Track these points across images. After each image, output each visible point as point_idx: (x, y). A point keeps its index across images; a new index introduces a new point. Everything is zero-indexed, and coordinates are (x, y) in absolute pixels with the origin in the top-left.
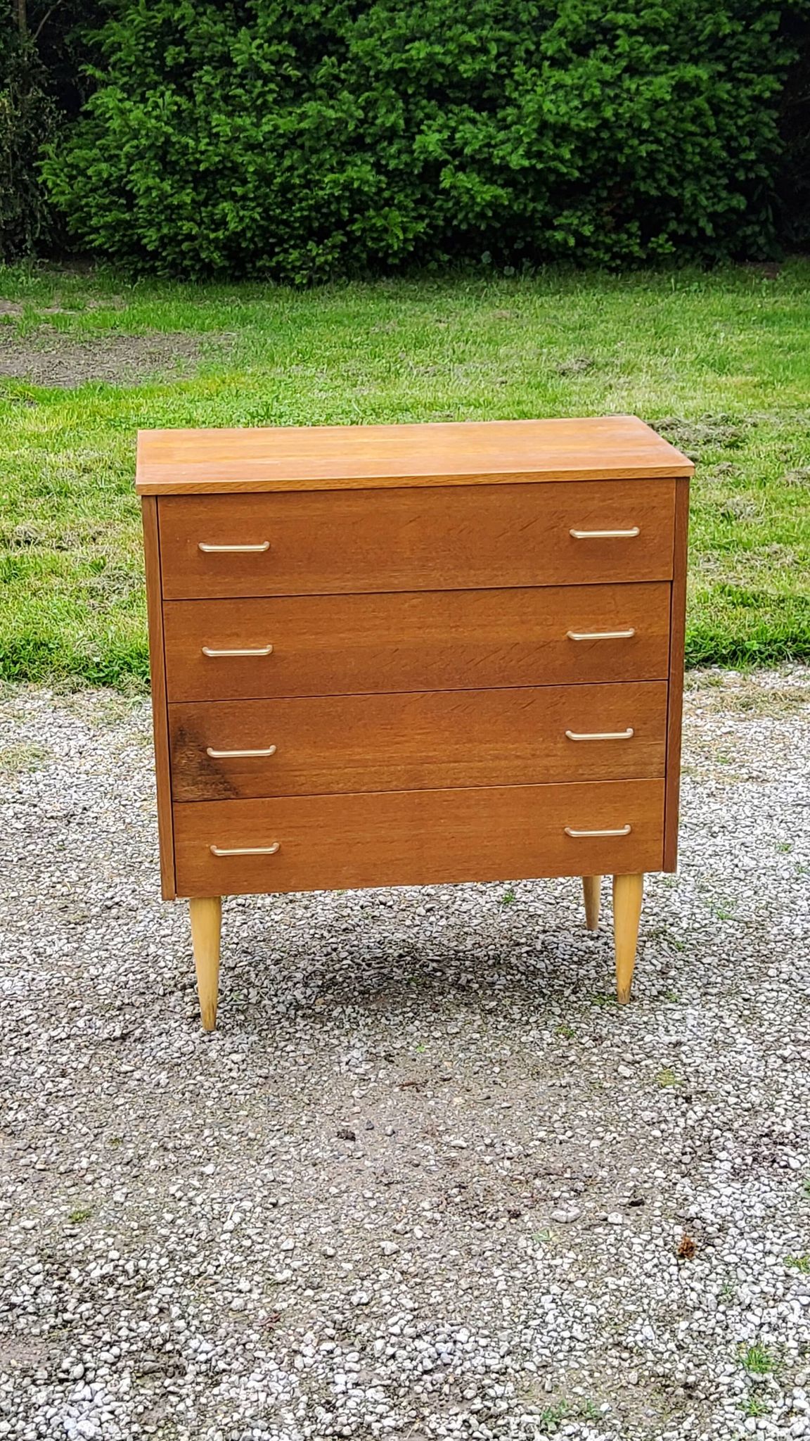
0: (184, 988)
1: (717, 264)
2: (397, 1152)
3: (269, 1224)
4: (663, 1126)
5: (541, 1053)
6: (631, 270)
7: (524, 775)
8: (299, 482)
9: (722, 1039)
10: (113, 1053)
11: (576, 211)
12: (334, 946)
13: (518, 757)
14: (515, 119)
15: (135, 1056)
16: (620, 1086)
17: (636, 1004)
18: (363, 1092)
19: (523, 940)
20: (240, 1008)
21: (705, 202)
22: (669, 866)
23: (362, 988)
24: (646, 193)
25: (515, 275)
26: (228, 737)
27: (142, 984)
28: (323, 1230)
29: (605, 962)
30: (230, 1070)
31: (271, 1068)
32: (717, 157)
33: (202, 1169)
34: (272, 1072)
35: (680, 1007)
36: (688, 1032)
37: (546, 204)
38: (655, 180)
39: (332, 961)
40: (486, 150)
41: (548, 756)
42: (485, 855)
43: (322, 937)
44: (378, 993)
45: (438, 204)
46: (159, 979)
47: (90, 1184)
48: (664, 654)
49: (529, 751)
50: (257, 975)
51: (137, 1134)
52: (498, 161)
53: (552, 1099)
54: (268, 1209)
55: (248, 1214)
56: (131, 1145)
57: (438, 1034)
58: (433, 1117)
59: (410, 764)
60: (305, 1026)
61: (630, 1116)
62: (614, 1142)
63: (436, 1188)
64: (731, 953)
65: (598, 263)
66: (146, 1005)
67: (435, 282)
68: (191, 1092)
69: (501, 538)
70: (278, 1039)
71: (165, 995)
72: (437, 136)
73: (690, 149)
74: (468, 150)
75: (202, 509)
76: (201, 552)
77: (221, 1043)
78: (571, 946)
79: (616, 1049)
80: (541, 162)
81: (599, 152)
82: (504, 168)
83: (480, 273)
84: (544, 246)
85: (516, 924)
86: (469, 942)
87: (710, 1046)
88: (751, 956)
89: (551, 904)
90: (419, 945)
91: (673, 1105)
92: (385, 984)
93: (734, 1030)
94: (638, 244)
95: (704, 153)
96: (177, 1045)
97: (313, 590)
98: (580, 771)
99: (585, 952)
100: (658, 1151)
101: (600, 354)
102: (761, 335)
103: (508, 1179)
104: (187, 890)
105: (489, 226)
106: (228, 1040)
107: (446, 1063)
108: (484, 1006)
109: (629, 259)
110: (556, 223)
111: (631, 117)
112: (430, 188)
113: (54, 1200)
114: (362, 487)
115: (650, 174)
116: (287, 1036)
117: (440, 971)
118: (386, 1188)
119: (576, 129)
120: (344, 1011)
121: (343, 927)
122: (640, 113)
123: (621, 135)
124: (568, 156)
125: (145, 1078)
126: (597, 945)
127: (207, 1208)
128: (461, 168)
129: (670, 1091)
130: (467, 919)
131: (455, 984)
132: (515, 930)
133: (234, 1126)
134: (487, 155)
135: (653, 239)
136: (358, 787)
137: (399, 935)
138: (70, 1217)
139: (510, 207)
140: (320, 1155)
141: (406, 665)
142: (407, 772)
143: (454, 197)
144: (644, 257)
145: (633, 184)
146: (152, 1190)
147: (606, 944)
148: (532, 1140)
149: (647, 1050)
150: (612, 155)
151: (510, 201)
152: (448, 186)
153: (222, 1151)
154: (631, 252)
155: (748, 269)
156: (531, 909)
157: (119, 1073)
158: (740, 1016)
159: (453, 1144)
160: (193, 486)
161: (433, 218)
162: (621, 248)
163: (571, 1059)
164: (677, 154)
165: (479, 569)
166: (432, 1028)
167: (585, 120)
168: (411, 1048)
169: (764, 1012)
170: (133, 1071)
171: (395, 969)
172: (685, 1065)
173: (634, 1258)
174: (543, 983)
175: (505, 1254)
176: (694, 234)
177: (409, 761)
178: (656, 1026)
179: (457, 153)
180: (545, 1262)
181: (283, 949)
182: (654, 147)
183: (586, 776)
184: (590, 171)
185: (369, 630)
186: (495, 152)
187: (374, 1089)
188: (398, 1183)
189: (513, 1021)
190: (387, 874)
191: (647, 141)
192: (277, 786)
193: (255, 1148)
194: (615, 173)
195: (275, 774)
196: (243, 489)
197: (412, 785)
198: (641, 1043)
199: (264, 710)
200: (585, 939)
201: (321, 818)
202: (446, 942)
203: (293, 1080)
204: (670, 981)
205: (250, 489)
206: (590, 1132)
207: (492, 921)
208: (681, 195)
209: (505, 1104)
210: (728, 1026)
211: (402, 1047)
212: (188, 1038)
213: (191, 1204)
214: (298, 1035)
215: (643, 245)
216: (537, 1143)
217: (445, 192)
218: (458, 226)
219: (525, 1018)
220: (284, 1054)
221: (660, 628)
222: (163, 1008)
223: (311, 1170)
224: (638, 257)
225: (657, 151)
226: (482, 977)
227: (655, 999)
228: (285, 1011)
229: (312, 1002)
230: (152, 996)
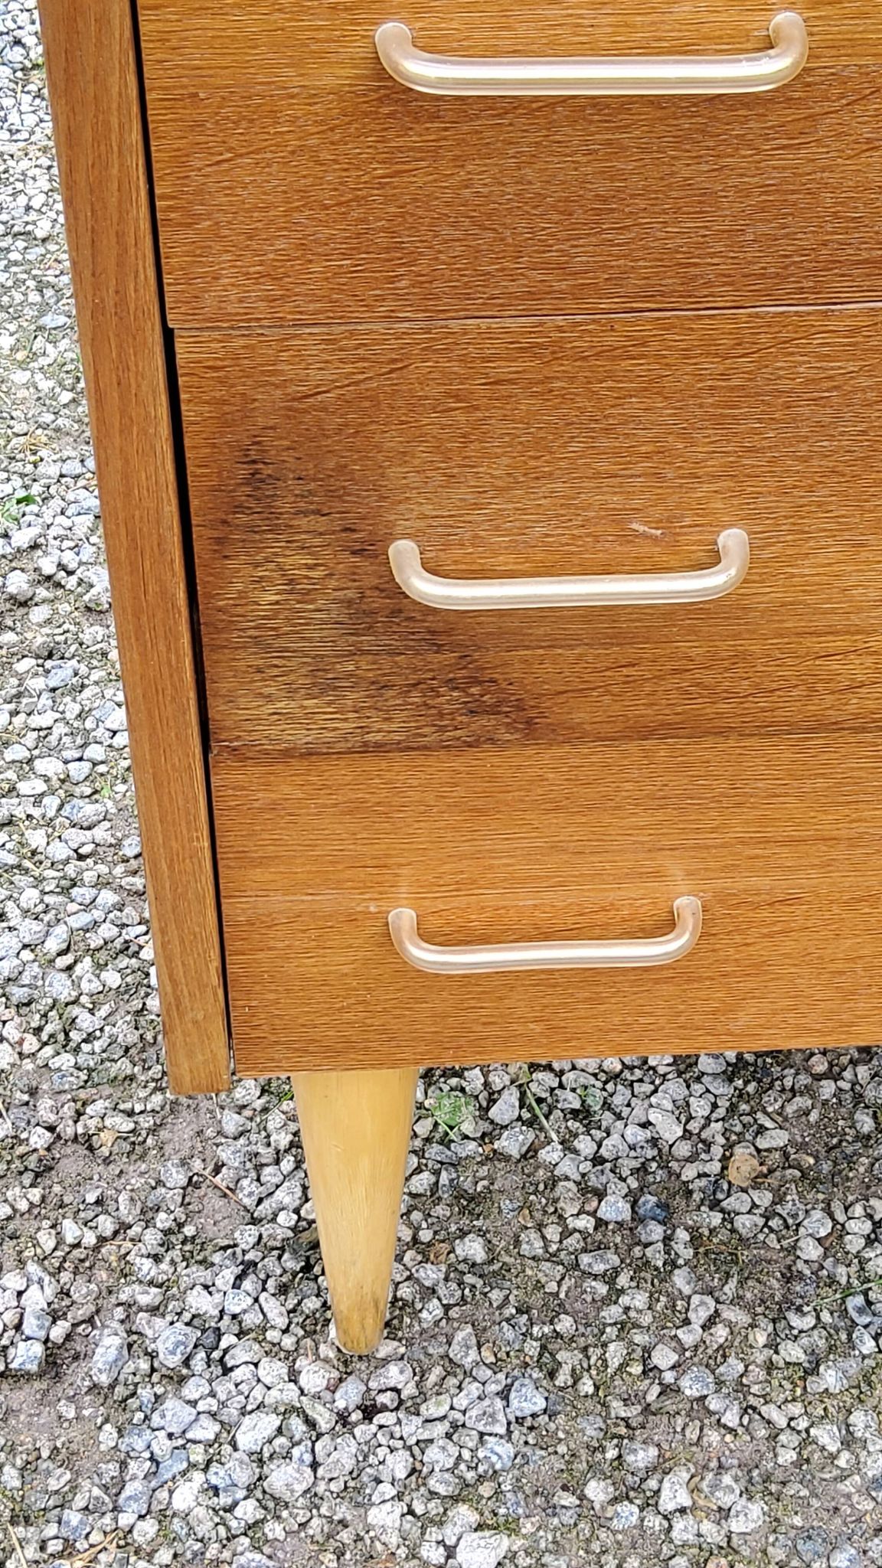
77: (412, 1428)
104: (275, 1052)
120: (840, 1232)
199: (711, 365)
212: (291, 1393)
214: (690, 1387)
228: (626, 1215)
229: (715, 1167)
230: (157, 1099)
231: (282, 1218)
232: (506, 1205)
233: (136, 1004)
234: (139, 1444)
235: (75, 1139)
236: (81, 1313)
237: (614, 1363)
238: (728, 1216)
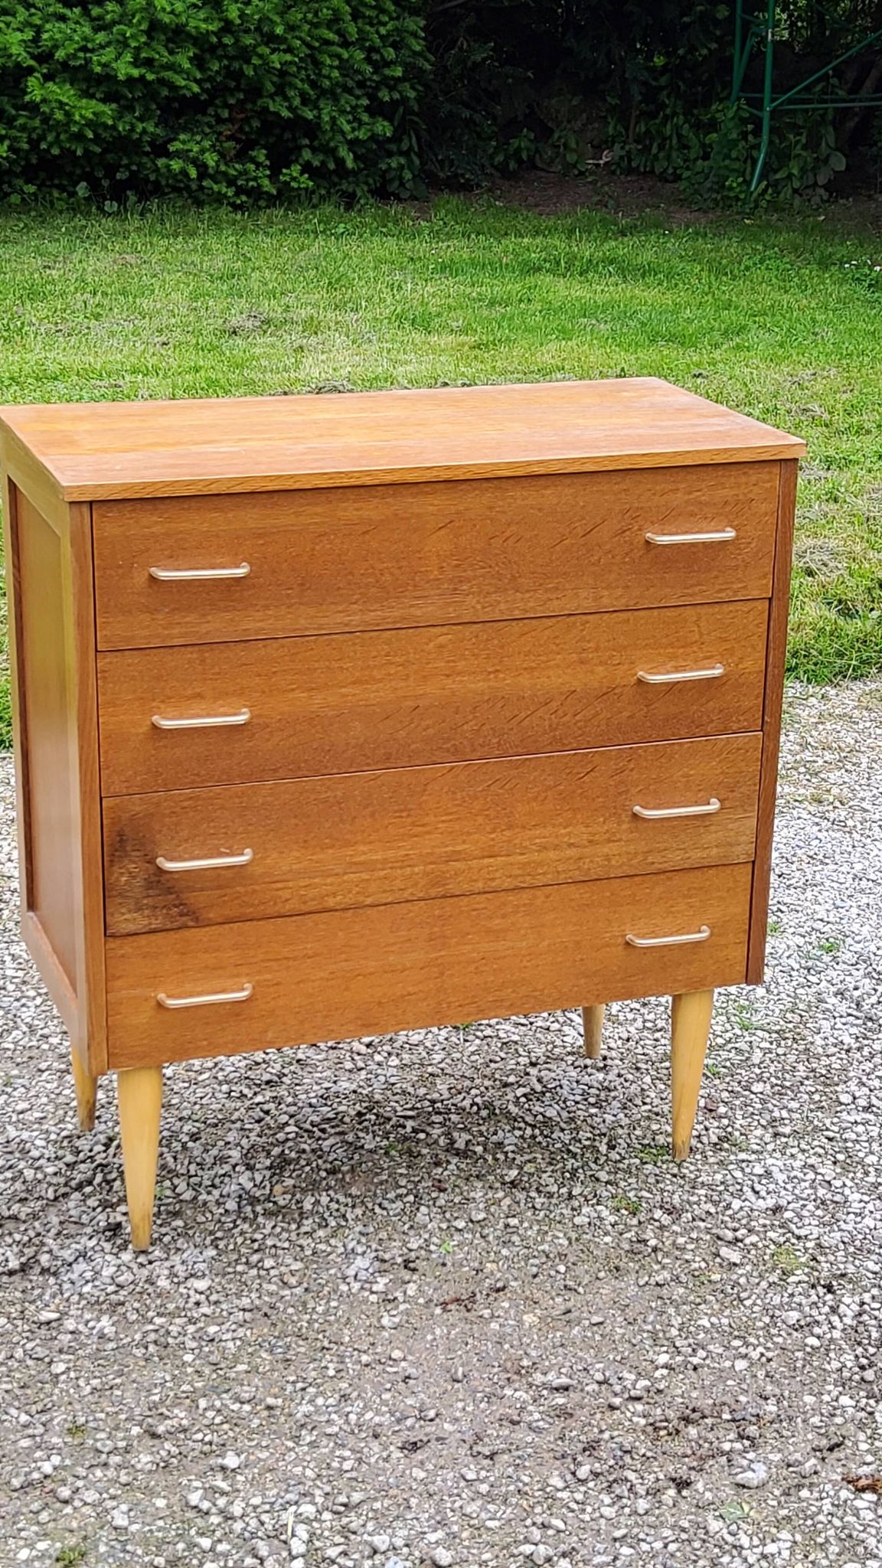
0: (79, 1187)
1: (358, 202)
2: (483, 1405)
3: (353, 1537)
4: (817, 1330)
5: (608, 1239)
6: (260, 208)
7: (579, 868)
8: (292, 477)
9: (829, 1196)
10: (18, 1294)
11: (193, 134)
12: (266, 1107)
13: (571, 845)
14: (116, 17)
15: (54, 1296)
16: (734, 1277)
17: (698, 1157)
18: (397, 1320)
19: (512, 1079)
20: (171, 1208)
21: (347, 128)
22: (753, 974)
23: (329, 1166)
24: (277, 114)
25: (119, 212)
26: (186, 841)
27: (18, 1185)
28: (432, 1537)
29: (630, 1101)
30: (198, 1304)
31: (254, 1295)
32: (358, 72)
33: (220, 1461)
34: (257, 1302)
35: (754, 1157)
36: (783, 1192)
37: (156, 126)
38: (286, 98)
39: (270, 1128)
40: (81, 54)
41: (609, 841)
42: (523, 979)
43: (243, 1096)
44: (353, 1170)
45: (21, 121)
46: (40, 1176)
47: (66, 1502)
48: (757, 697)
49: (585, 837)
50: (175, 1158)
51: (103, 1416)
52: (98, 69)
53: (653, 1305)
54: (338, 1513)
55: (315, 1524)
56: (102, 1435)
57: (461, 1224)
58: (506, 1346)
59: (431, 863)
60: (274, 1227)
61: (767, 1320)
62: (764, 1359)
63: (558, 1455)
64: (780, 1074)
65: (219, 199)
66: (35, 1217)
67: (19, 219)
68: (155, 1342)
69: (558, 548)
70: (243, 1250)
71: (56, 1199)
72: (19, 36)
73: (328, 62)
74: (60, 54)
75: (155, 518)
76: (153, 579)
77: (167, 1264)
78: (577, 1082)
79: (702, 1224)
80: (153, 73)
81: (220, 62)
82: (108, 78)
83: (74, 210)
84: (152, 177)
85: (492, 1057)
86: (442, 1087)
87: (818, 1208)
88: (807, 1078)
89: (523, 1025)
90: (377, 1097)
91: (814, 1298)
92: (356, 1157)
93: (838, 1183)
94: (267, 176)
95: (345, 67)
96: (107, 1272)
97: (307, 629)
98: (650, 859)
99: (598, 1089)
100: (827, 1367)
101: (271, 308)
102: (451, 286)
103: (650, 1429)
104: (122, 1059)
105: (86, 151)
106: (176, 1259)
107: (488, 1265)
108: (502, 1176)
109: (256, 194)
110: (171, 149)
111: (260, 20)
112: (8, 103)
113: (23, 1534)
114: (377, 482)
115: (280, 91)
116: (256, 1246)
117: (423, 1131)
118: (488, 1461)
119: (193, 32)
120: (317, 1202)
121: (266, 1077)
122: (271, 15)
123: (248, 40)
124: (187, 65)
125: (81, 1327)
126: (609, 1077)
127: (254, 1523)
128: (48, 78)
129: (800, 1278)
130: (424, 1054)
131: (451, 1148)
132: (493, 1065)
133: (238, 1389)
134: (83, 62)
135: (284, 171)
136: (361, 899)
137: (346, 1085)
138: (58, 1560)
139: (114, 127)
140: (377, 1419)
141: (428, 727)
142: (426, 874)
143: (44, 113)
144: (275, 192)
145: (259, 103)
146: (161, 1503)
147: (619, 1076)
148: (657, 1368)
149: (744, 1222)
150: (236, 65)
151: (113, 119)
152: (38, 99)
153: (237, 1429)
154: (259, 186)
155: (395, 209)
156: (502, 1034)
157: (40, 1325)
158: (835, 1163)
159: (555, 1384)
160: (145, 485)
161: (15, 139)
162: (247, 180)
163: (653, 1242)
164: (310, 67)
165: (528, 591)
166: (448, 1215)
167: (205, 20)
168: (433, 1248)
169: (862, 1155)
170: (58, 1319)
171: (361, 1134)
172: (799, 1238)
173: (869, 1530)
174: (567, 1138)
175: (697, 1545)
176: (332, 166)
177: (432, 859)
178: (739, 1187)
179: (44, 58)
180: (755, 1550)
181: (195, 1117)
182: (288, 57)
183: (657, 866)
184: (208, 85)
185: (380, 681)
186: (95, 58)
187: (407, 1313)
188: (503, 1452)
189: (550, 1195)
190: (396, 1016)
191: (278, 50)
192: (252, 905)
193: (283, 1419)
194: (238, 88)
195: (250, 888)
196: (214, 489)
197: (433, 892)
198: (730, 1212)
199: (237, 800)
200: (589, 1070)
201: (309, 946)
202: (411, 1090)
203: (291, 1310)
204: (725, 1122)
205: (223, 489)
206: (727, 1348)
207: (458, 1055)
208: (319, 117)
209: (596, 1319)
210: (827, 1178)
211: (421, 1248)
212: (119, 1262)
213: (227, 1519)
214: (269, 1242)
215: (273, 177)
216: (665, 1372)
217: (33, 108)
218: (48, 151)
219: (564, 1190)
220: (263, 1273)
221: (753, 663)
222: (62, 1218)
223: (375, 1446)
224: (266, 193)
225: (291, 63)
226: (482, 1135)
227: (716, 1147)
228: (236, 1208)
229: (268, 1192)
230: (39, 1203)
231: (101, 1224)
232: (188, 1212)
233: (22, 1180)
234: (65, 1279)
235: (9, 1217)
236: (31, 1255)
237: (239, 1243)
238: (275, 1203)
